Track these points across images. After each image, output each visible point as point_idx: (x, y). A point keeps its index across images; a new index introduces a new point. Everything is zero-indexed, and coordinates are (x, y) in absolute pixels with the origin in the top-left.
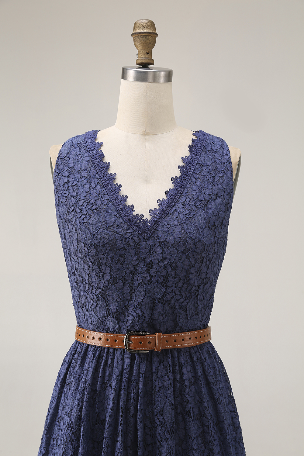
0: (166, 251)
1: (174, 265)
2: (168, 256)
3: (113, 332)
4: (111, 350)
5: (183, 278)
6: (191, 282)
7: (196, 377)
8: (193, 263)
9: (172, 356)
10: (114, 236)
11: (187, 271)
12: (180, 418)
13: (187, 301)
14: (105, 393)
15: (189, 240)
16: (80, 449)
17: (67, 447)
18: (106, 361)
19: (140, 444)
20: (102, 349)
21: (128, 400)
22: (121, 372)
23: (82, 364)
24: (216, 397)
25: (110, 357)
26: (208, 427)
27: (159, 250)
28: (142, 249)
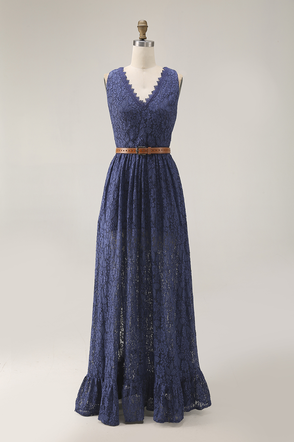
0: (152, 114)
1: (155, 120)
2: (153, 117)
3: (131, 148)
4: (131, 155)
5: (159, 125)
6: (162, 127)
7: (164, 165)
8: (163, 119)
9: (155, 157)
10: (132, 109)
11: (160, 122)
12: (158, 180)
13: (161, 135)
14: (129, 171)
15: (161, 110)
16: (120, 193)
17: (115, 193)
18: (129, 159)
19: (143, 190)
20: (127, 154)
21: (138, 173)
22: (135, 163)
23: (119, 161)
24: (172, 174)
25: (131, 157)
26: (169, 184)
27: (149, 114)
28: (143, 114)
